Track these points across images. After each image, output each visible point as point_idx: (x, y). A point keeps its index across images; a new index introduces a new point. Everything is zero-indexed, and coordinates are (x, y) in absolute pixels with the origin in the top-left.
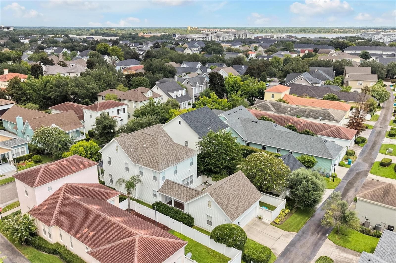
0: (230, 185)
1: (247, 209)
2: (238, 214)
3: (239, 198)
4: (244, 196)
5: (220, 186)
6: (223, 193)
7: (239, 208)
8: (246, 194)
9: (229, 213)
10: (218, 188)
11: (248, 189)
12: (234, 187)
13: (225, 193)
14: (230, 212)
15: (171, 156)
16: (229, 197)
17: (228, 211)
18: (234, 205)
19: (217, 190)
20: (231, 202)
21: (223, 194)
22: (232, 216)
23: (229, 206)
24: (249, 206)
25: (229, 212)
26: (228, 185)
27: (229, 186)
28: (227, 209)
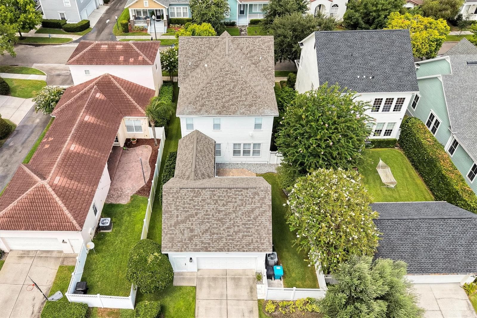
0: (219, 197)
1: (210, 251)
2: (185, 247)
3: (215, 226)
4: (228, 228)
5: (195, 189)
6: (192, 202)
7: (196, 240)
8: (236, 228)
9: (169, 236)
10: (189, 189)
11: (251, 222)
12: (224, 205)
13: (196, 204)
14: (173, 236)
15: (216, 99)
16: (196, 214)
17: (171, 232)
18: (192, 231)
19: (183, 192)
20: (190, 223)
21: (190, 204)
22: (171, 244)
23: (181, 226)
24: (220, 250)
25: (171, 234)
26: (215, 195)
27: (216, 198)
28: (173, 228)
